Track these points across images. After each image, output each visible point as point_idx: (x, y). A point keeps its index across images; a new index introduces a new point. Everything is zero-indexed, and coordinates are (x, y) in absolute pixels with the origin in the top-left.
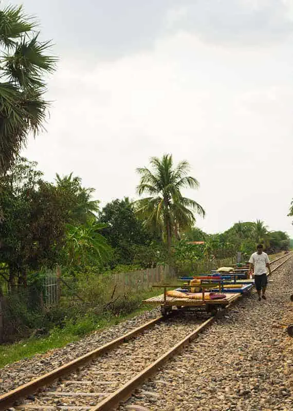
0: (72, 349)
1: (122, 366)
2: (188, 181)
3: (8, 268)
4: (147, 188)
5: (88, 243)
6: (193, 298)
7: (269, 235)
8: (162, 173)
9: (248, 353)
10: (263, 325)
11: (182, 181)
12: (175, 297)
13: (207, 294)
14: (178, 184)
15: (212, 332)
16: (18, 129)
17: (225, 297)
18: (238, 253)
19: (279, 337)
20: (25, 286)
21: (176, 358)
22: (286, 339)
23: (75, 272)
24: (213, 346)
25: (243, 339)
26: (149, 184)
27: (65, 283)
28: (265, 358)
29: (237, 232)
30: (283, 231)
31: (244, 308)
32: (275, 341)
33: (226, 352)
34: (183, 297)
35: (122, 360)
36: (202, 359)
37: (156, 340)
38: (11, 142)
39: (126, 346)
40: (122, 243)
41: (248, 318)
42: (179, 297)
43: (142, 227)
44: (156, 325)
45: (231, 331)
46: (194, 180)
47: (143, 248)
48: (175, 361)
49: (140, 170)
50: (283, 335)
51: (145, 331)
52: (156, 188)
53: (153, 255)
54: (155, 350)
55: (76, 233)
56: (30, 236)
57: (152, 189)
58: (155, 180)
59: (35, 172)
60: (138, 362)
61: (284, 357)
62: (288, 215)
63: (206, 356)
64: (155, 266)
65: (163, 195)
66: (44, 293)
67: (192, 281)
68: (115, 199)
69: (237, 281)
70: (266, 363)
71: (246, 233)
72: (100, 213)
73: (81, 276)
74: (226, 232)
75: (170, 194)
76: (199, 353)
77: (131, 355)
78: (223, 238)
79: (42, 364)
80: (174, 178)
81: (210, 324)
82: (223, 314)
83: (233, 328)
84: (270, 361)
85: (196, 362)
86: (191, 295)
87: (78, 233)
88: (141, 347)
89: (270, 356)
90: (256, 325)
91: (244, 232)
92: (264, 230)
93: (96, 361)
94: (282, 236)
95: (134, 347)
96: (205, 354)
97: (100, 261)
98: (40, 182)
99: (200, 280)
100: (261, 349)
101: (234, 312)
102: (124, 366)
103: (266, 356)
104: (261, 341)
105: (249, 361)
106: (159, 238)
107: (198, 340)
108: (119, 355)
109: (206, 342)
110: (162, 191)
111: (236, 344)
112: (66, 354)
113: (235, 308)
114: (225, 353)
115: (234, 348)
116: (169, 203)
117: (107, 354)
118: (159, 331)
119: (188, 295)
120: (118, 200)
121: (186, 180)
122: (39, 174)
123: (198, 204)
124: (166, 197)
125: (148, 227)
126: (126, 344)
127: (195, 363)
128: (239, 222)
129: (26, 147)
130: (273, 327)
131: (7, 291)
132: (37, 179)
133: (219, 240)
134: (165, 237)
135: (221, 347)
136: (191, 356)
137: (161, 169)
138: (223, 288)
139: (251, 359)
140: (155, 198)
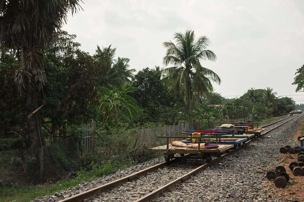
0: (84, 186)
1: (120, 200)
2: (207, 53)
3: (50, 122)
4: (172, 59)
5: (121, 103)
6: (192, 147)
7: (277, 100)
8: (184, 47)
9: (228, 192)
10: (248, 171)
11: (201, 53)
12: (178, 146)
13: (202, 145)
14: (198, 56)
15: (204, 175)
16: (58, 7)
17: (218, 147)
18: (250, 114)
19: (259, 180)
20: (65, 137)
21: (166, 194)
22: (264, 182)
23: (110, 127)
24: (200, 185)
25: (228, 181)
26: (174, 55)
27: (99, 135)
28: (241, 196)
29: (250, 97)
30: (289, 97)
31: (237, 157)
32: (255, 183)
33: (210, 190)
34: (184, 147)
35: (122, 195)
36: (188, 196)
37: (155, 180)
38: (53, 18)
39: (129, 184)
40: (151, 104)
41: (238, 165)
42: (181, 147)
43: (167, 91)
44: (159, 168)
45: (220, 174)
46: (212, 53)
47: (168, 109)
48: (164, 196)
49: (167, 44)
50: (263, 179)
51: (148, 173)
52: (180, 59)
53: (176, 115)
54: (151, 188)
55: (111, 95)
56: (69, 96)
57: (176, 60)
58: (179, 53)
59: (74, 43)
60: (134, 197)
61: (258, 195)
62: (293, 84)
63: (192, 193)
64: (177, 124)
65: (186, 65)
66: (80, 143)
67: (193, 133)
68: (145, 68)
69: (235, 136)
70: (241, 200)
71: (258, 98)
72: (133, 79)
73: (114, 130)
74: (241, 97)
75: (192, 65)
76: (187, 191)
77: (131, 191)
78: (237, 102)
79: (55, 197)
80: (195, 51)
81: (203, 169)
82: (217, 161)
83: (222, 172)
84: (245, 198)
85: (182, 197)
86: (191, 145)
87: (113, 95)
88: (141, 185)
89: (246, 195)
90: (243, 170)
91: (256, 97)
92: (273, 96)
93: (100, 195)
94: (289, 101)
95: (135, 185)
96: (192, 192)
97: (130, 118)
98: (78, 52)
99: (200, 133)
100: (240, 189)
101: (228, 160)
102: (122, 199)
103: (242, 195)
104: (242, 182)
105: (227, 198)
106: (182, 101)
107: (189, 180)
108: (121, 191)
109: (196, 182)
110: (184, 62)
111: (220, 185)
112: (78, 189)
113: (230, 157)
114: (209, 192)
115: (217, 188)
116: (191, 72)
117: (111, 190)
118: (160, 173)
119: (188, 145)
120: (148, 68)
121: (204, 53)
122: (77, 45)
123: (214, 73)
124: (188, 67)
125: (172, 91)
126: (130, 182)
127: (180, 199)
128: (252, 89)
129: (66, 23)
130: (257, 172)
131: (50, 141)
132: (75, 49)
133: (234, 104)
134: (187, 99)
135: (206, 187)
136: (180, 193)
137: (184, 43)
138: (220, 140)
139: (229, 197)
140: (178, 68)
